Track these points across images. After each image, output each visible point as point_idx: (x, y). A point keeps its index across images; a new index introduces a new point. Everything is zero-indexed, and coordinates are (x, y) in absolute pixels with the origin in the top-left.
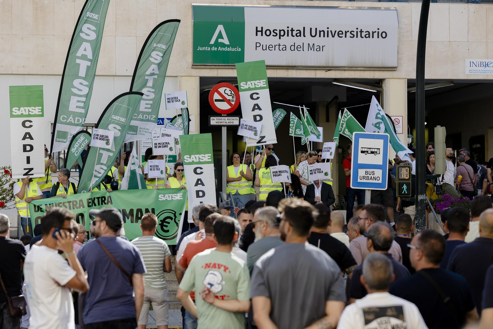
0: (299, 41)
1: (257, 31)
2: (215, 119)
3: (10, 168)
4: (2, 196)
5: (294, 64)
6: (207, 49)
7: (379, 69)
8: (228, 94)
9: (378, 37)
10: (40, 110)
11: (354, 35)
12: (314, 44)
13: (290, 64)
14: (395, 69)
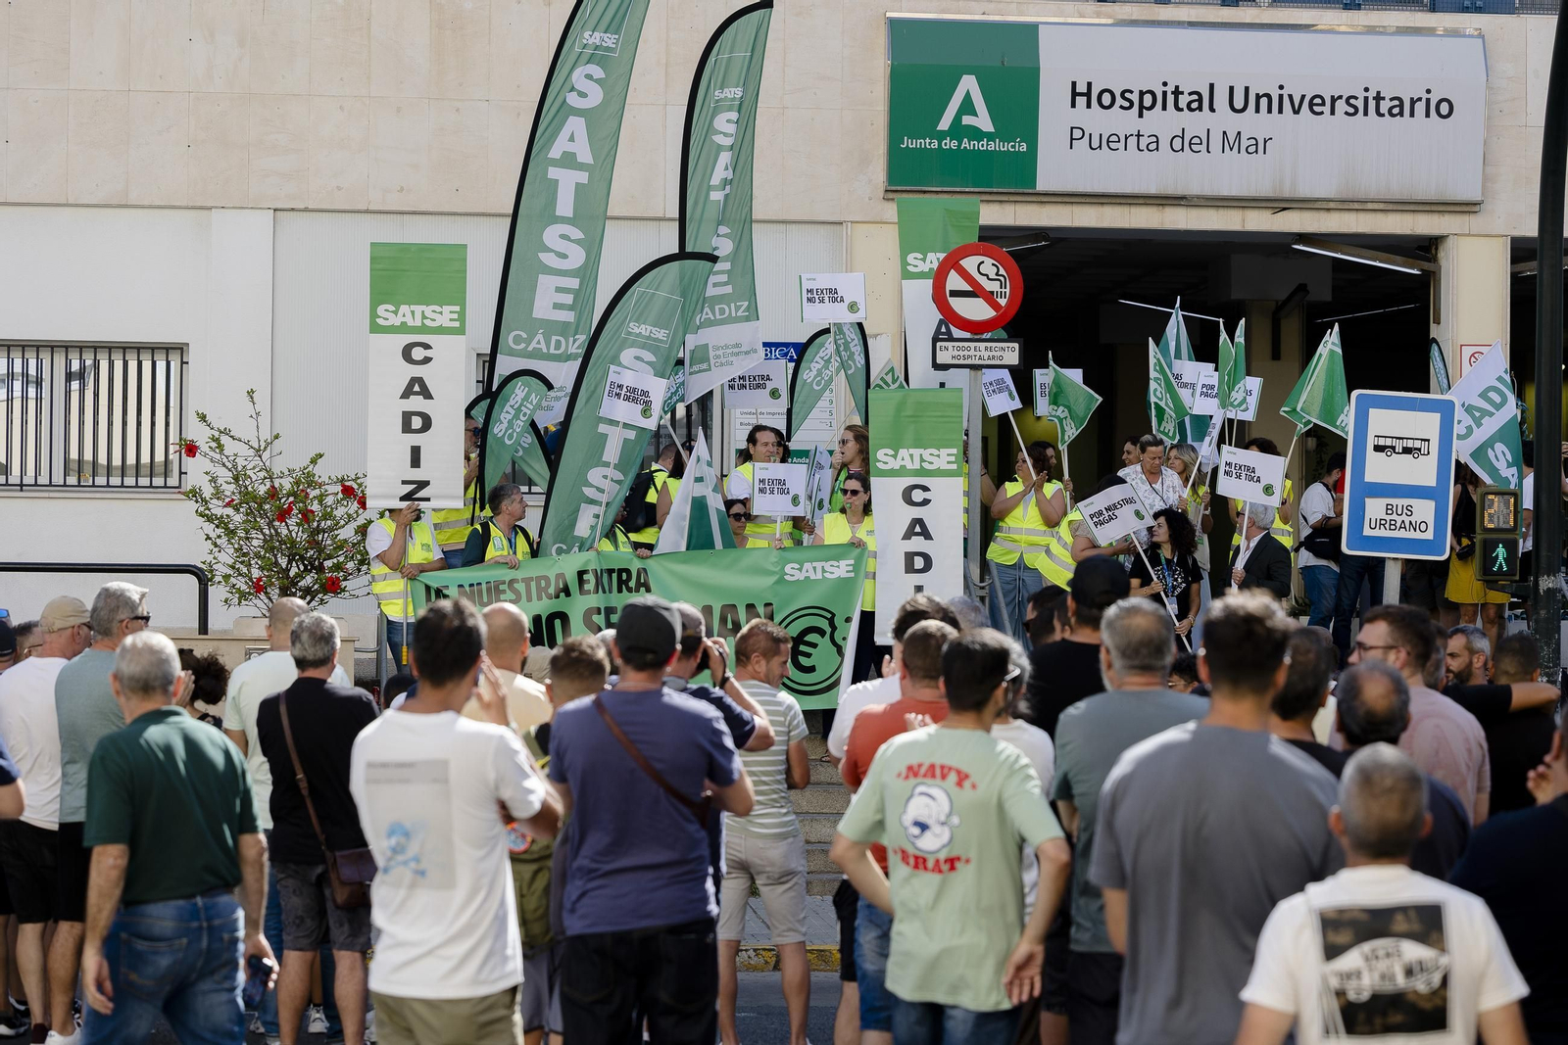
0: (1195, 123)
1: (1075, 94)
2: (950, 348)
3: (359, 481)
4: (335, 561)
5: (1180, 192)
6: (930, 144)
7: (1427, 208)
8: (987, 275)
9: (1428, 115)
10: (456, 316)
11: (1356, 110)
12: (1239, 133)
13: (1170, 191)
14: (1477, 208)
